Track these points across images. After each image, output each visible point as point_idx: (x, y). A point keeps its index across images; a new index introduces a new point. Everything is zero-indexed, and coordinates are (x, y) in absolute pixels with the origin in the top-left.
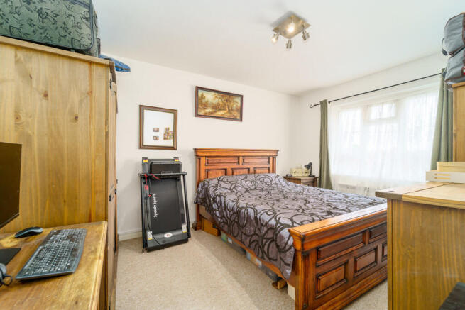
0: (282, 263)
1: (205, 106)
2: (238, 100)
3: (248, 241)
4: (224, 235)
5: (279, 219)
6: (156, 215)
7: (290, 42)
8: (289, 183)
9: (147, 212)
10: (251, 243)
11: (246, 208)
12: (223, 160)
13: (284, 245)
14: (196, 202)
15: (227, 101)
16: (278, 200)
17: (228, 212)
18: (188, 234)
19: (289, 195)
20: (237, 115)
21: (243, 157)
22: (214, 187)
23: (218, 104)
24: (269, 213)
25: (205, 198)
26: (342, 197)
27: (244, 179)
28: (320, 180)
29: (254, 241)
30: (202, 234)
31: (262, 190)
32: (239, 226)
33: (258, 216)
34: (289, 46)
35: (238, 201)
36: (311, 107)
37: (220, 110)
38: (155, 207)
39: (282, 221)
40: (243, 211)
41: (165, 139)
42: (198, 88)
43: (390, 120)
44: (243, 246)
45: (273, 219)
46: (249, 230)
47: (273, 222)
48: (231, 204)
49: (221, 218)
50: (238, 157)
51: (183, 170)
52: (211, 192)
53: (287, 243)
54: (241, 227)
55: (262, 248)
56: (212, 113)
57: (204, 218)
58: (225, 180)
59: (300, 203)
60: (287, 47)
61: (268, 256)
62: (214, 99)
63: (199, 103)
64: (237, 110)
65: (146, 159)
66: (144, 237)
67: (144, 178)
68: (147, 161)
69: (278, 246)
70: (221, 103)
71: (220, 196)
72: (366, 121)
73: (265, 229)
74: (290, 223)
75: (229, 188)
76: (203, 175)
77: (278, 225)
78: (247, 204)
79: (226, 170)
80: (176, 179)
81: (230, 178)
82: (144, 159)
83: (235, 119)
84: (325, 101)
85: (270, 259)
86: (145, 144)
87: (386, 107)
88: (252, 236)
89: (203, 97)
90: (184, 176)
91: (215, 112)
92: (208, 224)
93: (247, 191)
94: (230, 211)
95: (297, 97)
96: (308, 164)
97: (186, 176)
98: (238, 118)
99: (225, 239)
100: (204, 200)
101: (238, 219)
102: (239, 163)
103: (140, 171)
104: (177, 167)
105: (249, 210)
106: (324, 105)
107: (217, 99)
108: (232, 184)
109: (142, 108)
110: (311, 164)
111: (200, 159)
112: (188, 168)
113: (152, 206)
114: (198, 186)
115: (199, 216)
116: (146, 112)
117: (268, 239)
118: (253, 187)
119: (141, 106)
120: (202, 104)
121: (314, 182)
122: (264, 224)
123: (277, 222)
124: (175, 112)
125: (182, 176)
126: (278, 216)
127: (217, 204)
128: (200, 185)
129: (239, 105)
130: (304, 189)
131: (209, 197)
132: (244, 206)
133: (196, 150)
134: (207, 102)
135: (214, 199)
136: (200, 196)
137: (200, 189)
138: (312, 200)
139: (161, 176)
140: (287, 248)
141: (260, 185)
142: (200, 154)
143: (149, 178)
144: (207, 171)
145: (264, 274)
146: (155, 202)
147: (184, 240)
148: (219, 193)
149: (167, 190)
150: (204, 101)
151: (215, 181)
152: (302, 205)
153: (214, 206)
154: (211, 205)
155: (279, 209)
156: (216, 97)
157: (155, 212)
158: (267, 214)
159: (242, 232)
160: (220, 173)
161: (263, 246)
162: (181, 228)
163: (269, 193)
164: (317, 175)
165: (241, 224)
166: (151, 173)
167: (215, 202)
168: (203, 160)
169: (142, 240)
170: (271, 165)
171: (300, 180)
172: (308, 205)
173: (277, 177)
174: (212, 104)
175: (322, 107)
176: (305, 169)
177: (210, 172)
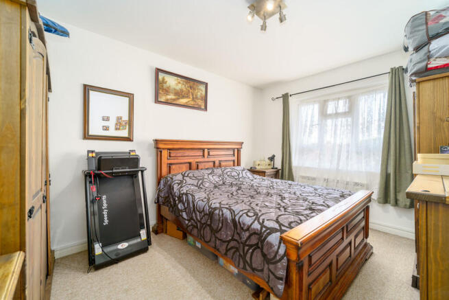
0: (272, 276)
1: (167, 91)
2: (202, 88)
3: (224, 247)
4: (190, 239)
5: (263, 222)
6: (106, 222)
7: (265, 23)
8: (255, 176)
9: (94, 214)
10: (227, 250)
11: (220, 209)
12: (187, 153)
13: (273, 255)
14: (157, 202)
15: (191, 87)
16: (252, 197)
17: (198, 213)
18: (149, 242)
19: (260, 190)
20: (201, 104)
21: (208, 149)
22: (179, 184)
23: (182, 90)
24: (249, 214)
25: (168, 196)
26: (311, 190)
27: (211, 173)
28: (283, 173)
29: (232, 248)
30: (164, 238)
31: (231, 185)
32: (212, 229)
33: (237, 218)
34: (264, 28)
35: (208, 200)
36: (273, 99)
37: (183, 97)
38: (105, 213)
39: (267, 224)
40: (217, 212)
41: (116, 129)
42: (158, 71)
43: (345, 114)
44: (217, 253)
45: (256, 222)
46: (226, 234)
47: (256, 226)
48: (201, 204)
49: (189, 221)
50: (203, 150)
51: (141, 165)
52: (175, 190)
53: (277, 252)
54: (215, 232)
55: (243, 257)
56: (174, 100)
57: (167, 219)
58: (191, 175)
59: (276, 199)
60: (262, 29)
61: (251, 266)
62: (177, 85)
63: (159, 89)
64: (202, 99)
65: (92, 152)
66: (91, 250)
67: (90, 177)
68: (94, 155)
69: (264, 255)
70: (185, 89)
71: (186, 194)
72: (324, 114)
73: (247, 234)
74: (277, 226)
75: (196, 184)
76: (165, 170)
77: (264, 229)
78: (220, 203)
79: (190, 163)
80: (133, 175)
81: (197, 173)
82: (89, 152)
83: (199, 108)
84: (287, 94)
85: (253, 269)
86: (90, 133)
87: (341, 102)
88: (229, 242)
89: (164, 81)
90: (142, 171)
91: (178, 99)
92: (171, 226)
93: (215, 187)
94: (200, 212)
95: (260, 90)
96: (270, 156)
97: (145, 172)
98: (203, 107)
99: (192, 243)
100: (167, 199)
101: (211, 222)
102: (204, 156)
103: (84, 167)
104: (134, 161)
105: (225, 211)
106: (285, 97)
107: (180, 85)
108: (199, 180)
109: (87, 89)
110: (274, 156)
111: (161, 152)
112: (147, 162)
113: (101, 210)
114: (159, 183)
115: (161, 218)
116: (92, 94)
117: (251, 246)
118: (221, 183)
119: (85, 86)
120: (163, 89)
121: (277, 174)
122: (245, 228)
123: (262, 225)
124: (130, 96)
125: (140, 172)
126: (261, 218)
127: (184, 205)
128: (162, 182)
129: (204, 93)
130: (272, 182)
131: (173, 196)
132: (218, 205)
133: (157, 141)
134: (169, 87)
135: (180, 198)
136: (162, 195)
137: (162, 186)
138: (286, 195)
139: (113, 173)
140: (278, 258)
141: (229, 180)
142: (161, 146)
143: (96, 176)
144: (170, 165)
145: (241, 283)
146: (105, 205)
147: (143, 249)
148: (185, 191)
149: (121, 191)
150: (165, 86)
151: (180, 177)
152: (280, 202)
153: (179, 206)
154: (175, 205)
155: (258, 208)
156: (179, 83)
157: (106, 218)
158: (248, 215)
159: (216, 238)
160: (185, 167)
161: (245, 255)
162: (140, 235)
163: (240, 188)
164: (279, 167)
165: (215, 227)
166: (99, 169)
167: (181, 201)
168: (165, 153)
169: (87, 253)
170: (235, 158)
171: (264, 172)
172: (284, 201)
173: (244, 170)
174: (175, 89)
175: (284, 100)
176: (268, 161)
177: (173, 167)
